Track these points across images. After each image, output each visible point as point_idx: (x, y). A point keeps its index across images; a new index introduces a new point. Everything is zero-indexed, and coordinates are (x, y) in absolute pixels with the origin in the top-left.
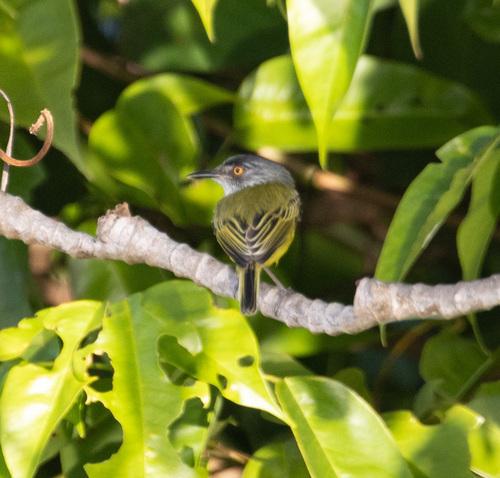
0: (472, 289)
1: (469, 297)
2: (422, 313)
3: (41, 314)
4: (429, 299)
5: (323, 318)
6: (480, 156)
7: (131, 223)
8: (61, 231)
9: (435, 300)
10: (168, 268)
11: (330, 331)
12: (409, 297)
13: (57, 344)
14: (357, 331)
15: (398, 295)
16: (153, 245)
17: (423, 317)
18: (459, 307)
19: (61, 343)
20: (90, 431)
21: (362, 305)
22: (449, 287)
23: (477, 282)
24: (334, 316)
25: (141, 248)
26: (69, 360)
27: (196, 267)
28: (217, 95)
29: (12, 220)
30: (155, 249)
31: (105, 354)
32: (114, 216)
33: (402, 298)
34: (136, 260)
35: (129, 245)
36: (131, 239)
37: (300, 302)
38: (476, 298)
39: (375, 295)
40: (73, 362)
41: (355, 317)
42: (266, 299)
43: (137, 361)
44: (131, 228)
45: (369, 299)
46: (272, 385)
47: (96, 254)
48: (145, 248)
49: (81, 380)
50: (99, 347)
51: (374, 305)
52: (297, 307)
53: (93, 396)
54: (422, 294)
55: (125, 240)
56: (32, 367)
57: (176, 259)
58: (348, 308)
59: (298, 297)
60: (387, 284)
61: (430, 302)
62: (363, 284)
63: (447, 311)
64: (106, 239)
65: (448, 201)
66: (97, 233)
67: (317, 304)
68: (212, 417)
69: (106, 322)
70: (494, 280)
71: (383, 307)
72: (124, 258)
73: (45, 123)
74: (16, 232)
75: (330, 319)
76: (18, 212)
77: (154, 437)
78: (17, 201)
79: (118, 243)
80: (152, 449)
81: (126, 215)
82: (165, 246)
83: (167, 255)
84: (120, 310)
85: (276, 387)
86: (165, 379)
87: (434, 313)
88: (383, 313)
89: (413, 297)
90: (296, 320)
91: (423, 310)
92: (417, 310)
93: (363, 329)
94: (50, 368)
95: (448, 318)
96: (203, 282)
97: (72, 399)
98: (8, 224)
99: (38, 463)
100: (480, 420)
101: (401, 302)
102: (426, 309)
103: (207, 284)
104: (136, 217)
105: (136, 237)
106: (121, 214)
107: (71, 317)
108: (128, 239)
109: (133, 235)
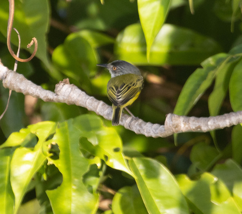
0: (215, 120)
1: (214, 123)
2: (194, 129)
3: (29, 127)
4: (197, 123)
5: (151, 130)
6: (220, 65)
7: (70, 87)
8: (40, 90)
9: (200, 124)
10: (85, 107)
11: (154, 136)
12: (188, 122)
13: (36, 139)
14: (165, 136)
15: (184, 121)
16: (79, 97)
17: (194, 131)
18: (210, 127)
19: (37, 139)
20: (49, 178)
21: (168, 125)
22: (206, 118)
23: (218, 117)
24: (156, 129)
25: (74, 98)
26: (41, 146)
27: (97, 107)
28: (107, 40)
29: (18, 84)
30: (80, 98)
31: (57, 144)
32: (62, 84)
33: (186, 122)
34: (71, 103)
35: (69, 96)
36: (70, 94)
37: (141, 123)
38: (217, 124)
39: (174, 121)
40: (43, 147)
41: (165, 130)
42: (127, 121)
43: (70, 148)
44: (70, 89)
45: (171, 122)
46: (127, 161)
47: (54, 100)
48: (75, 98)
49: (46, 155)
50: (54, 141)
51: (173, 125)
52: (140, 125)
53: (51, 162)
54: (194, 121)
55: (67, 94)
56: (25, 149)
57: (89, 103)
58: (162, 126)
59: (140, 121)
60: (179, 116)
61: (198, 125)
62: (169, 116)
63: (204, 129)
64: (59, 94)
65: (205, 85)
66: (55, 91)
67: (149, 124)
68: (101, 174)
69: (57, 130)
70: (225, 116)
71: (177, 126)
72: (66, 102)
73: (34, 43)
74: (20, 89)
75: (154, 131)
76: (21, 81)
77: (76, 180)
78: (21, 76)
79: (64, 96)
80: (75, 185)
81: (68, 84)
82: (84, 97)
83: (85, 101)
84: (63, 126)
85: (129, 162)
86: (82, 155)
87: (199, 130)
88: (177, 129)
89: (190, 122)
90: (139, 131)
91: (194, 128)
92: (192, 128)
93: (168, 135)
94: (33, 150)
95: (205, 132)
96: (100, 113)
97: (41, 163)
98: (17, 86)
99: (26, 191)
100: (215, 179)
101: (185, 125)
102: (196, 128)
103: (102, 114)
104: (72, 85)
105: (72, 93)
106: (65, 83)
107: (42, 128)
108: (68, 94)
109: (70, 92)
